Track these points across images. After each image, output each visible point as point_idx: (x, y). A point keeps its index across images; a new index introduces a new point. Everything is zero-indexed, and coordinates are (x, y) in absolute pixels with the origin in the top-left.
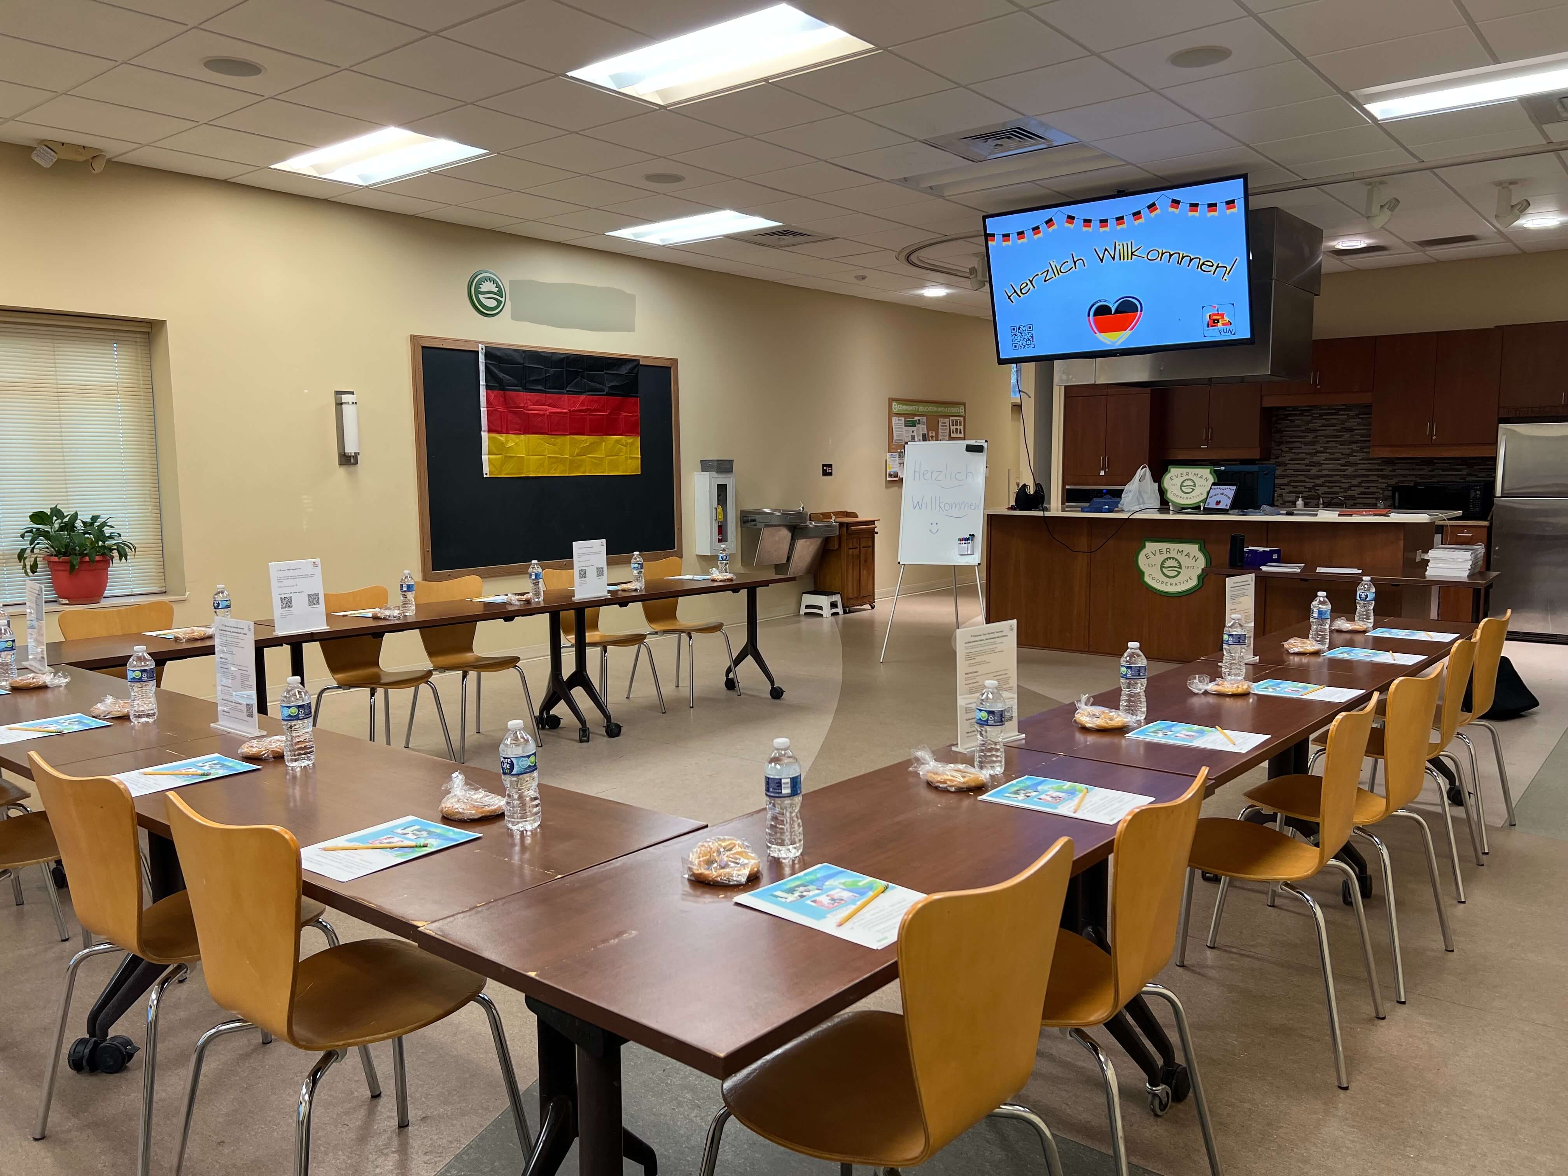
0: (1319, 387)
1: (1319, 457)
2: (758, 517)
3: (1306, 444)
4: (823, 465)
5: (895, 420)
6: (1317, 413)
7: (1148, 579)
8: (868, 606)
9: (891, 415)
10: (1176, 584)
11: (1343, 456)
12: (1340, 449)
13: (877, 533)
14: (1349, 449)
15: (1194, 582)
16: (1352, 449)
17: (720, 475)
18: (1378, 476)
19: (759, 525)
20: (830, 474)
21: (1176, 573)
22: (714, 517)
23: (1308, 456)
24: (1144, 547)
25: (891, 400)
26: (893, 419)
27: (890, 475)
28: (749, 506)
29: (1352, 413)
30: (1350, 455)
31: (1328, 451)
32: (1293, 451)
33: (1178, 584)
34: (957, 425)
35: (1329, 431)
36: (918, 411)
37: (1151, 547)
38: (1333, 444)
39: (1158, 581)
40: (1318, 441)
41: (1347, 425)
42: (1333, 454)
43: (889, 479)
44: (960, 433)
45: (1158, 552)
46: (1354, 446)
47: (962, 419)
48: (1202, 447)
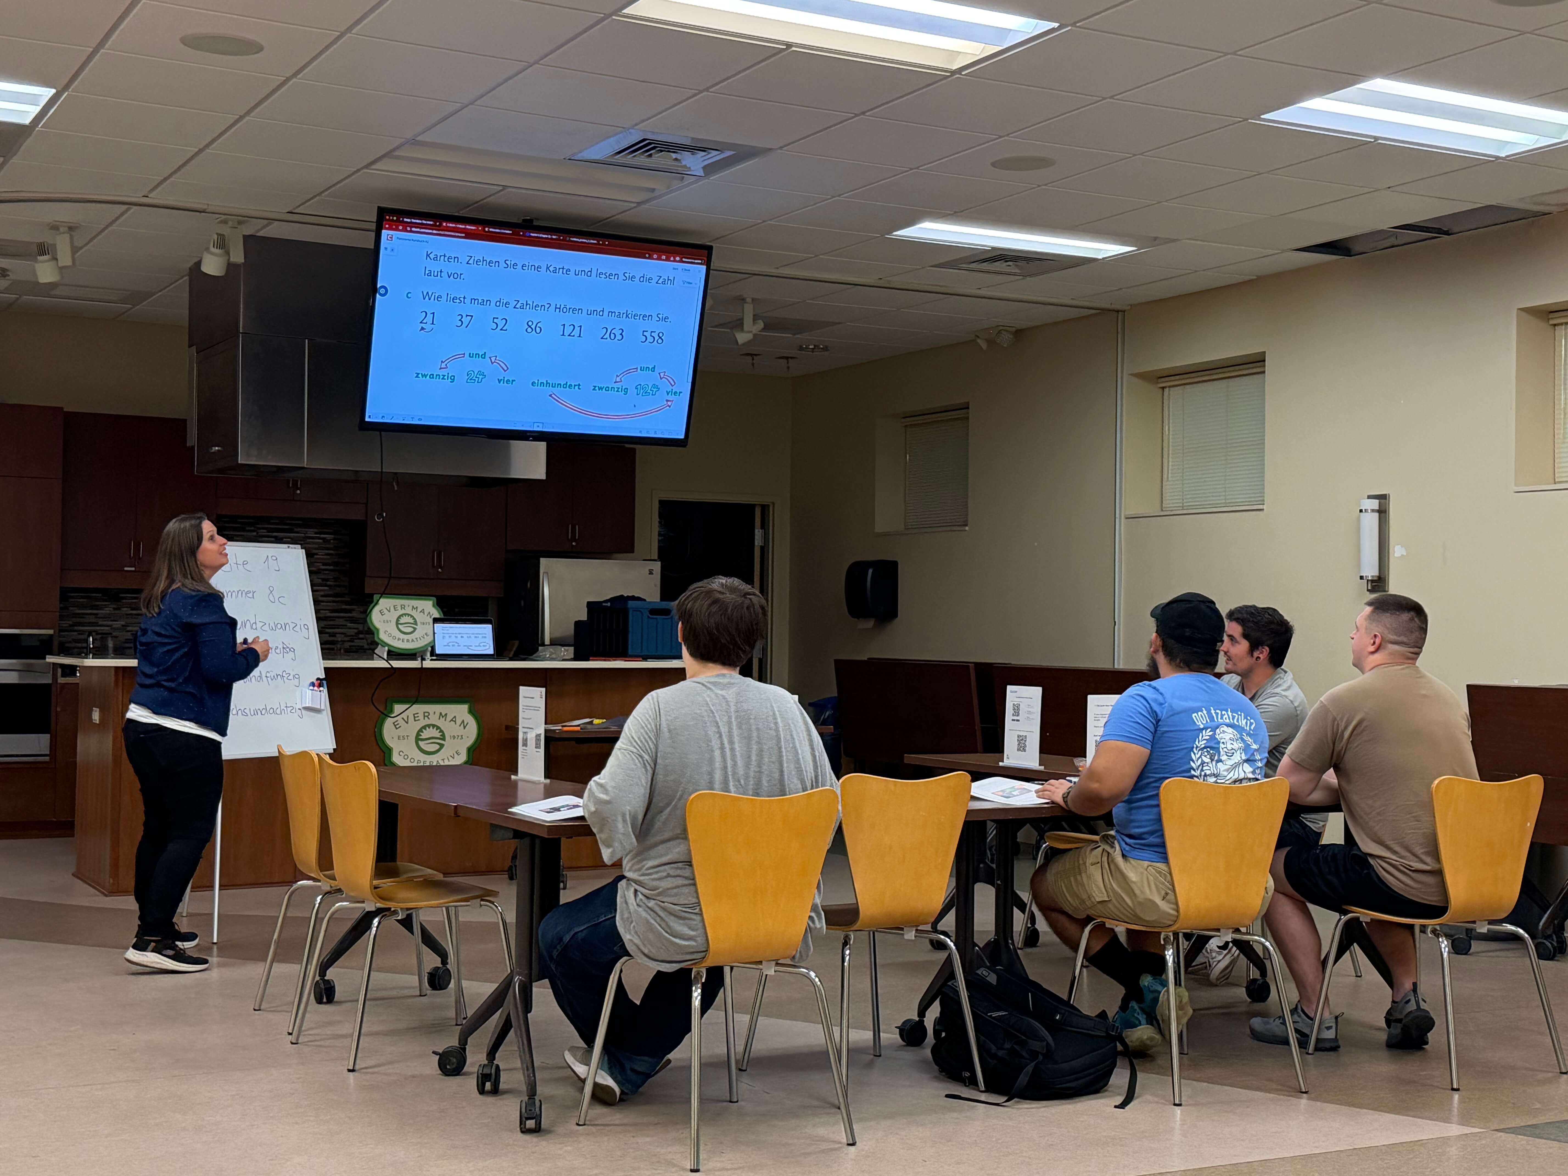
0: (298, 492)
48: (126, 569)
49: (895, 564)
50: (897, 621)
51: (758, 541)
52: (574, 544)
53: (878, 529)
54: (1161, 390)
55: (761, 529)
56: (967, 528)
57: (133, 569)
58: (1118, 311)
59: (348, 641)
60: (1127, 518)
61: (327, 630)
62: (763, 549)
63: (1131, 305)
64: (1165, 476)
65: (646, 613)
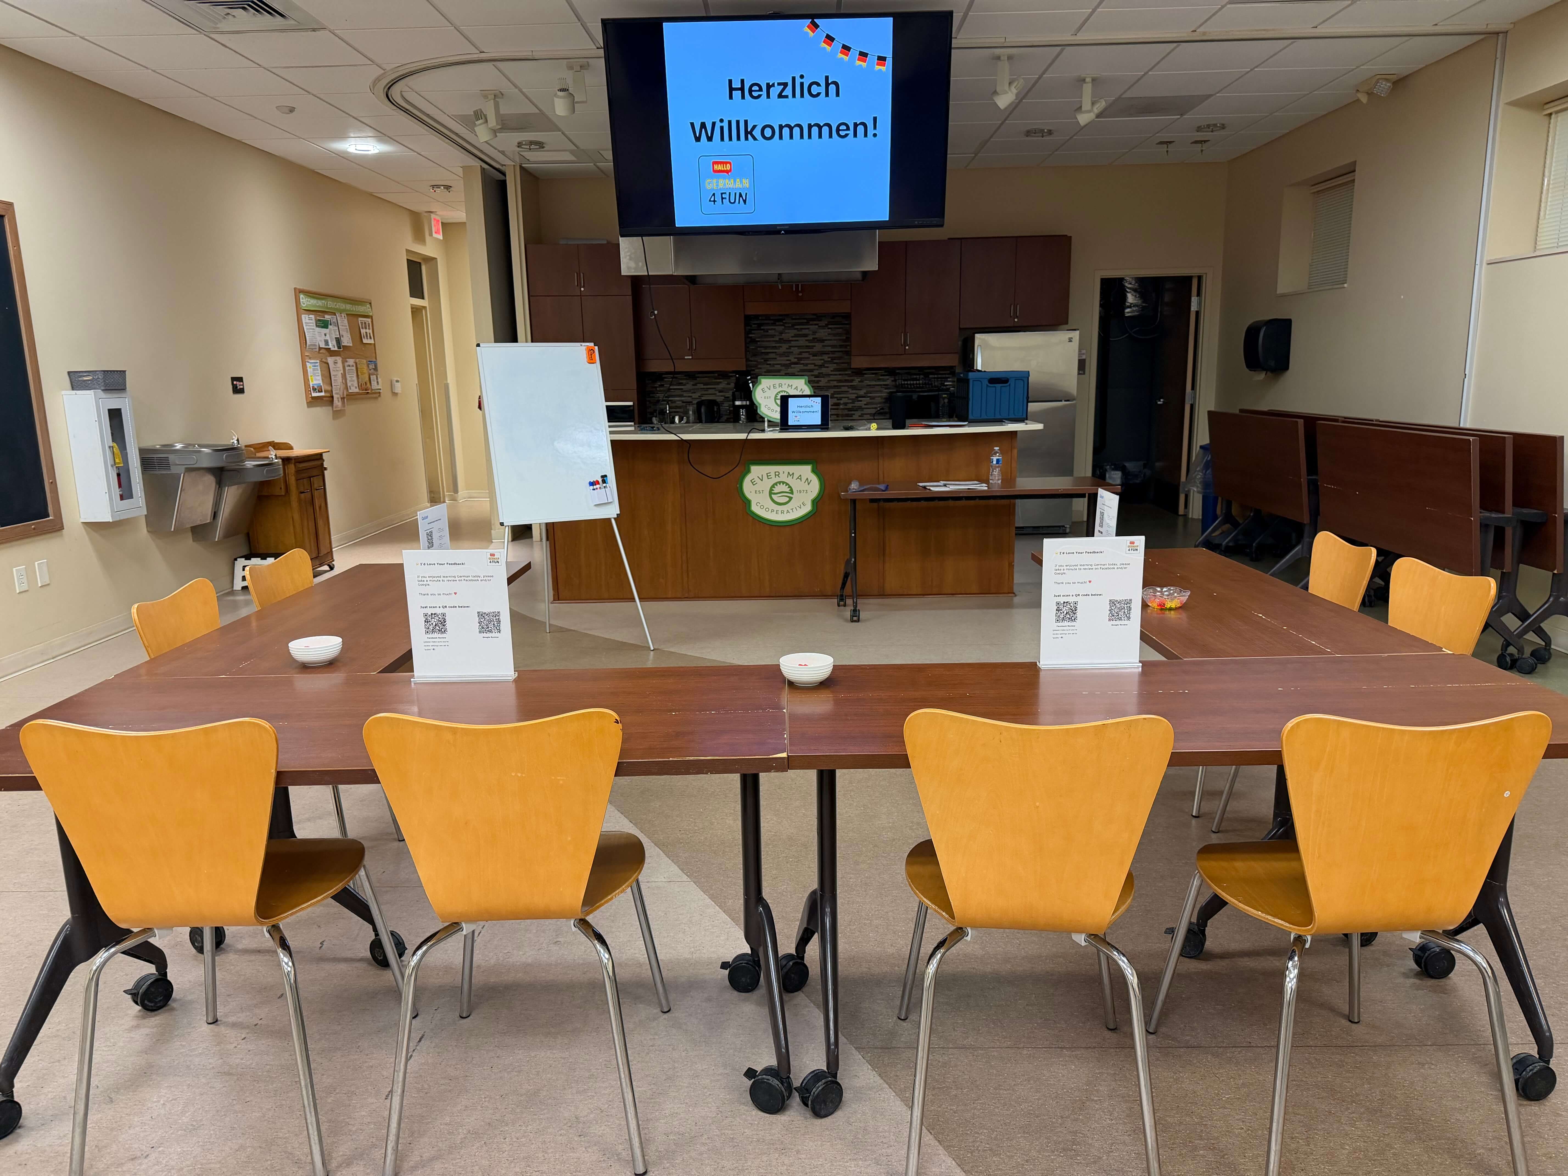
0: (800, 294)
1: (794, 368)
2: (172, 457)
3: (781, 355)
4: (233, 379)
5: (305, 318)
6: (789, 323)
7: (755, 508)
8: (326, 568)
9: (300, 311)
10: (788, 512)
11: (817, 367)
12: (813, 360)
13: (326, 469)
14: (821, 360)
15: (808, 508)
16: (823, 360)
17: (109, 396)
18: (849, 387)
19: (174, 470)
20: (242, 391)
21: (788, 499)
22: (110, 462)
23: (783, 368)
24: (749, 471)
25: (298, 292)
26: (303, 316)
27: (314, 389)
28: (154, 442)
29: (822, 323)
30: (821, 366)
31: (802, 362)
32: (768, 362)
33: (791, 511)
34: (366, 328)
35: (802, 342)
36: (327, 308)
37: (757, 471)
38: (806, 355)
39: (767, 510)
40: (792, 352)
41: (817, 336)
42: (807, 365)
43: (314, 395)
44: (370, 338)
45: (765, 477)
46: (826, 357)
47: (369, 320)
48: (686, 357)
49: (1290, 321)
50: (1288, 373)
51: (1194, 308)
52: (1016, 320)
53: (1281, 290)
54: (1547, 118)
55: (1197, 296)
56: (1346, 285)
57: (691, 357)
58: (1498, 33)
59: (851, 403)
60: (1488, 264)
61: (835, 396)
62: (1197, 313)
63: (1514, 23)
64: (1542, 214)
65: (986, 382)
